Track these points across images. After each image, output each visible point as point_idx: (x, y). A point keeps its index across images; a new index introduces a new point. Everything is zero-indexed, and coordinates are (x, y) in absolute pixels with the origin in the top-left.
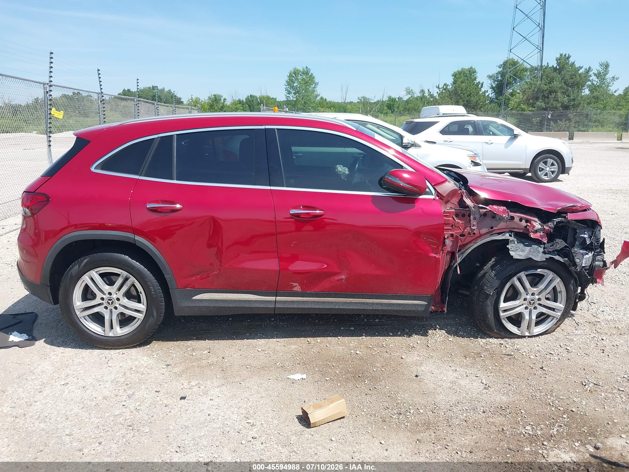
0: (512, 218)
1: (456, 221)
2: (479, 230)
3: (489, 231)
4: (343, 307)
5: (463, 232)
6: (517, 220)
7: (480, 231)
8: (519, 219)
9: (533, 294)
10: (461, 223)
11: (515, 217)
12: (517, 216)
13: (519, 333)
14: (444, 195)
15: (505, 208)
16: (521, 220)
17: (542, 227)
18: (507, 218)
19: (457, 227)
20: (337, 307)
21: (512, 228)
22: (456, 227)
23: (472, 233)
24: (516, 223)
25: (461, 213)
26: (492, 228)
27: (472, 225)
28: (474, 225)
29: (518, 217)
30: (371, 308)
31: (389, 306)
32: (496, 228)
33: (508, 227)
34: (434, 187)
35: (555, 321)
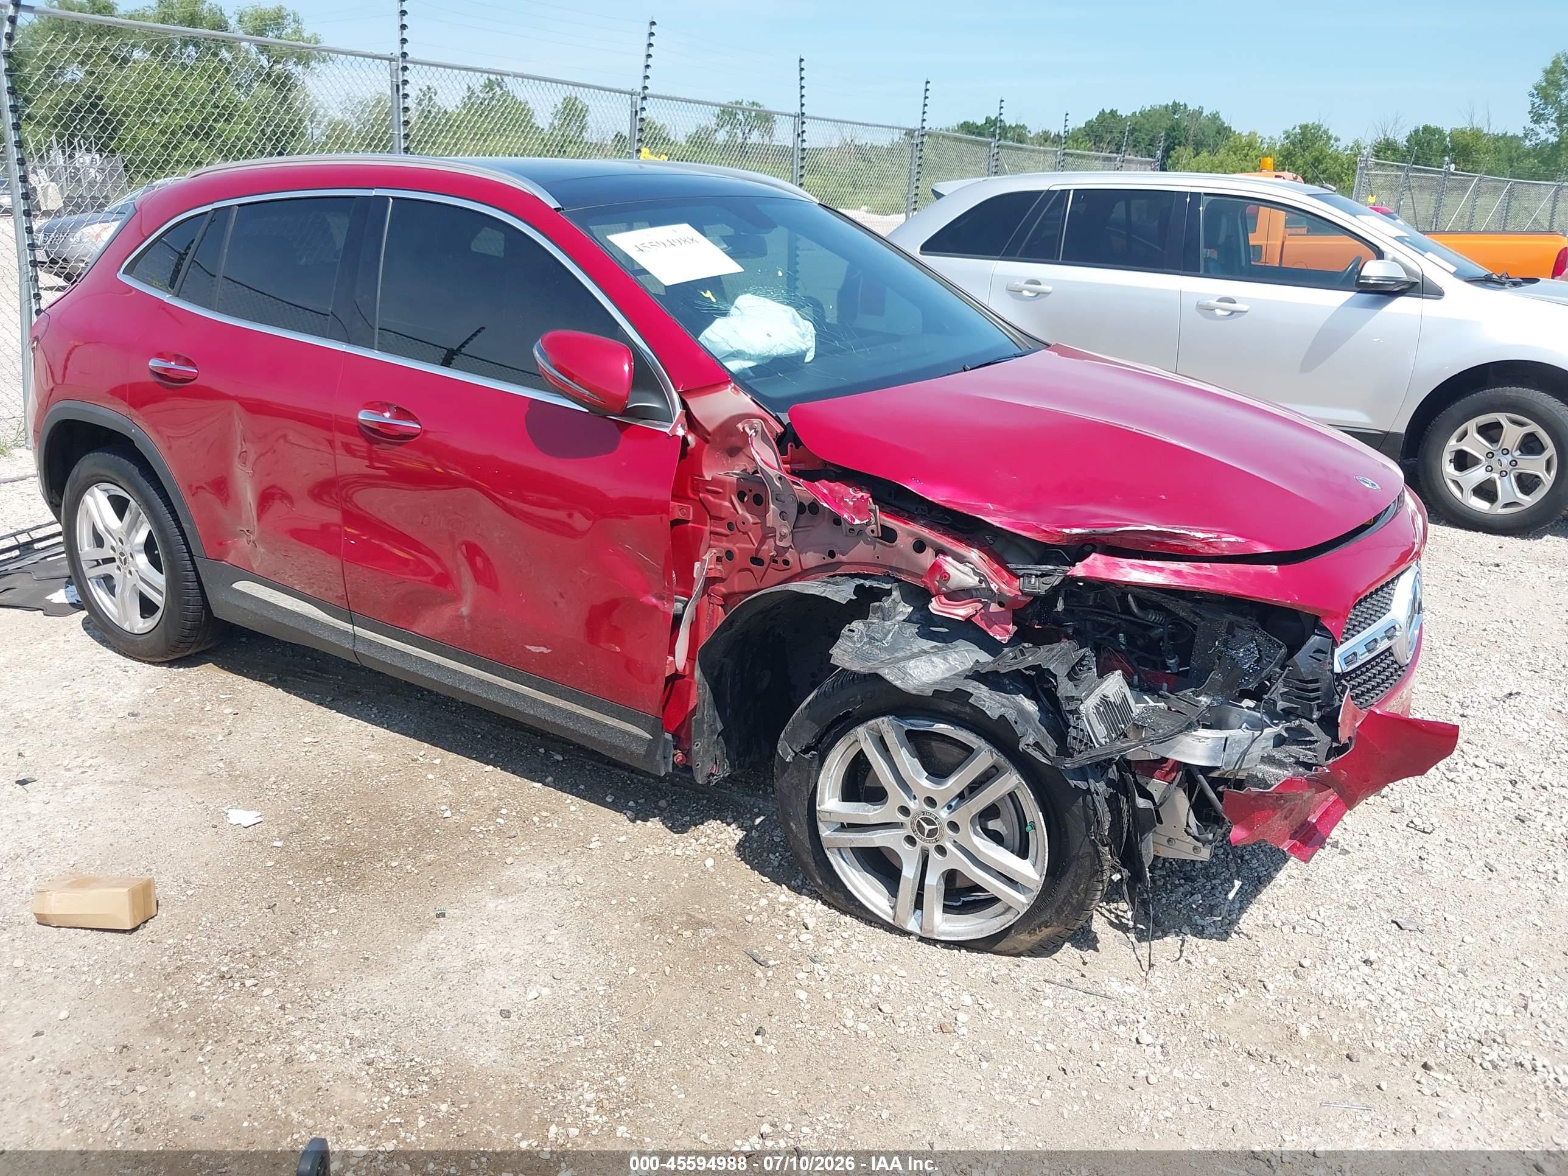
0: (888, 535)
1: (740, 512)
2: (799, 554)
3: (825, 562)
4: (476, 692)
5: (758, 550)
6: (904, 542)
7: (803, 557)
8: (911, 541)
9: (931, 802)
10: (751, 520)
11: (899, 532)
12: (907, 531)
13: (888, 915)
14: (710, 427)
15: (866, 495)
16: (920, 546)
17: (984, 585)
18: (873, 531)
19: (744, 533)
20: (464, 687)
21: (891, 568)
22: (740, 531)
23: (780, 560)
24: (900, 553)
25: (750, 491)
26: (832, 554)
27: (778, 536)
28: (783, 537)
29: (911, 534)
30: (532, 712)
31: (570, 718)
32: (844, 558)
33: (880, 561)
34: (683, 397)
35: (1009, 919)
